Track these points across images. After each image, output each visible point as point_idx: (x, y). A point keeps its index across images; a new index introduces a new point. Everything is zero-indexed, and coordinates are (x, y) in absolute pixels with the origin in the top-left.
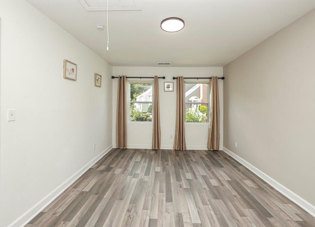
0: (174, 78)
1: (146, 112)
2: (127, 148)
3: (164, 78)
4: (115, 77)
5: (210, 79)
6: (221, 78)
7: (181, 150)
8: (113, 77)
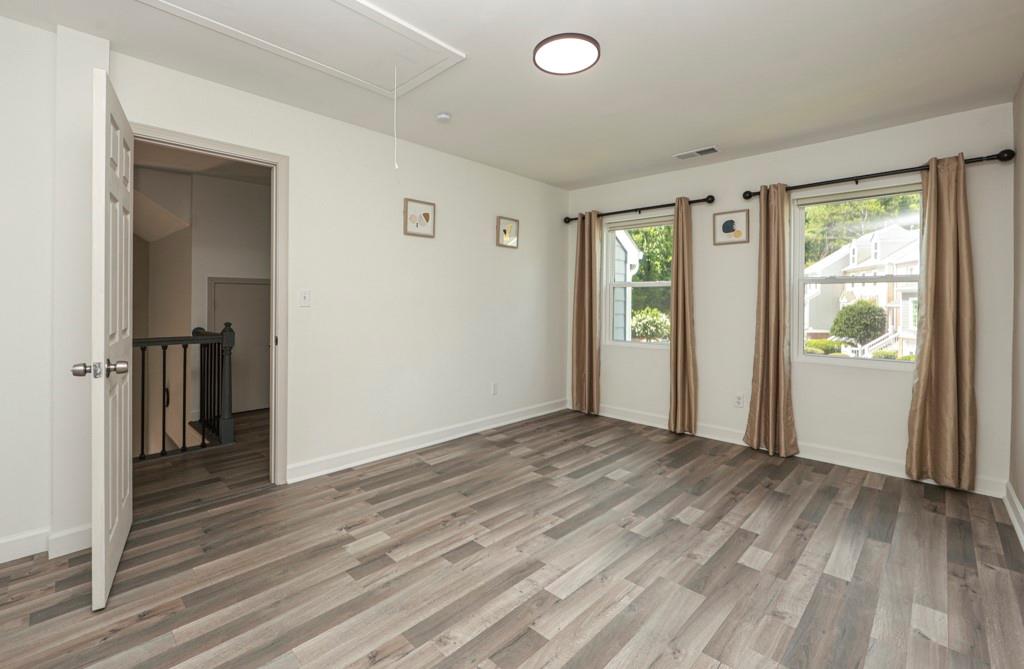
0: (748, 195)
1: (826, 336)
2: (601, 414)
3: (710, 200)
4: (572, 219)
5: (925, 172)
6: (990, 158)
7: (771, 453)
8: (567, 220)
